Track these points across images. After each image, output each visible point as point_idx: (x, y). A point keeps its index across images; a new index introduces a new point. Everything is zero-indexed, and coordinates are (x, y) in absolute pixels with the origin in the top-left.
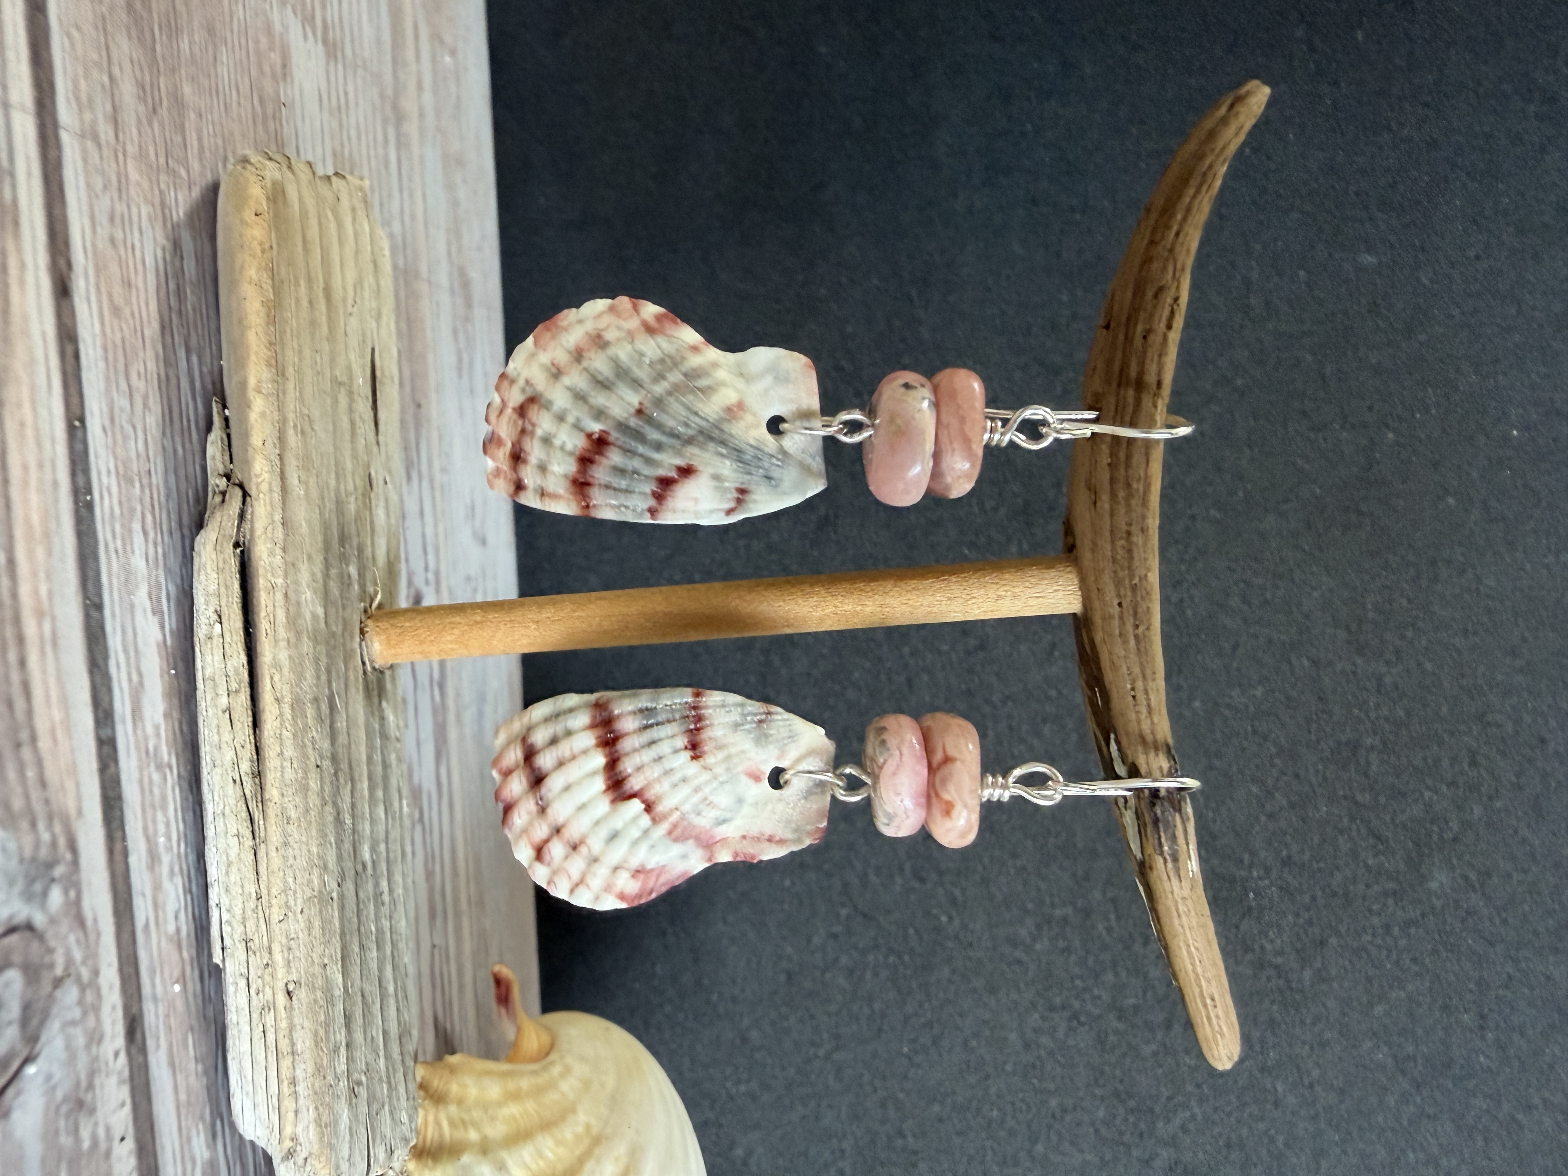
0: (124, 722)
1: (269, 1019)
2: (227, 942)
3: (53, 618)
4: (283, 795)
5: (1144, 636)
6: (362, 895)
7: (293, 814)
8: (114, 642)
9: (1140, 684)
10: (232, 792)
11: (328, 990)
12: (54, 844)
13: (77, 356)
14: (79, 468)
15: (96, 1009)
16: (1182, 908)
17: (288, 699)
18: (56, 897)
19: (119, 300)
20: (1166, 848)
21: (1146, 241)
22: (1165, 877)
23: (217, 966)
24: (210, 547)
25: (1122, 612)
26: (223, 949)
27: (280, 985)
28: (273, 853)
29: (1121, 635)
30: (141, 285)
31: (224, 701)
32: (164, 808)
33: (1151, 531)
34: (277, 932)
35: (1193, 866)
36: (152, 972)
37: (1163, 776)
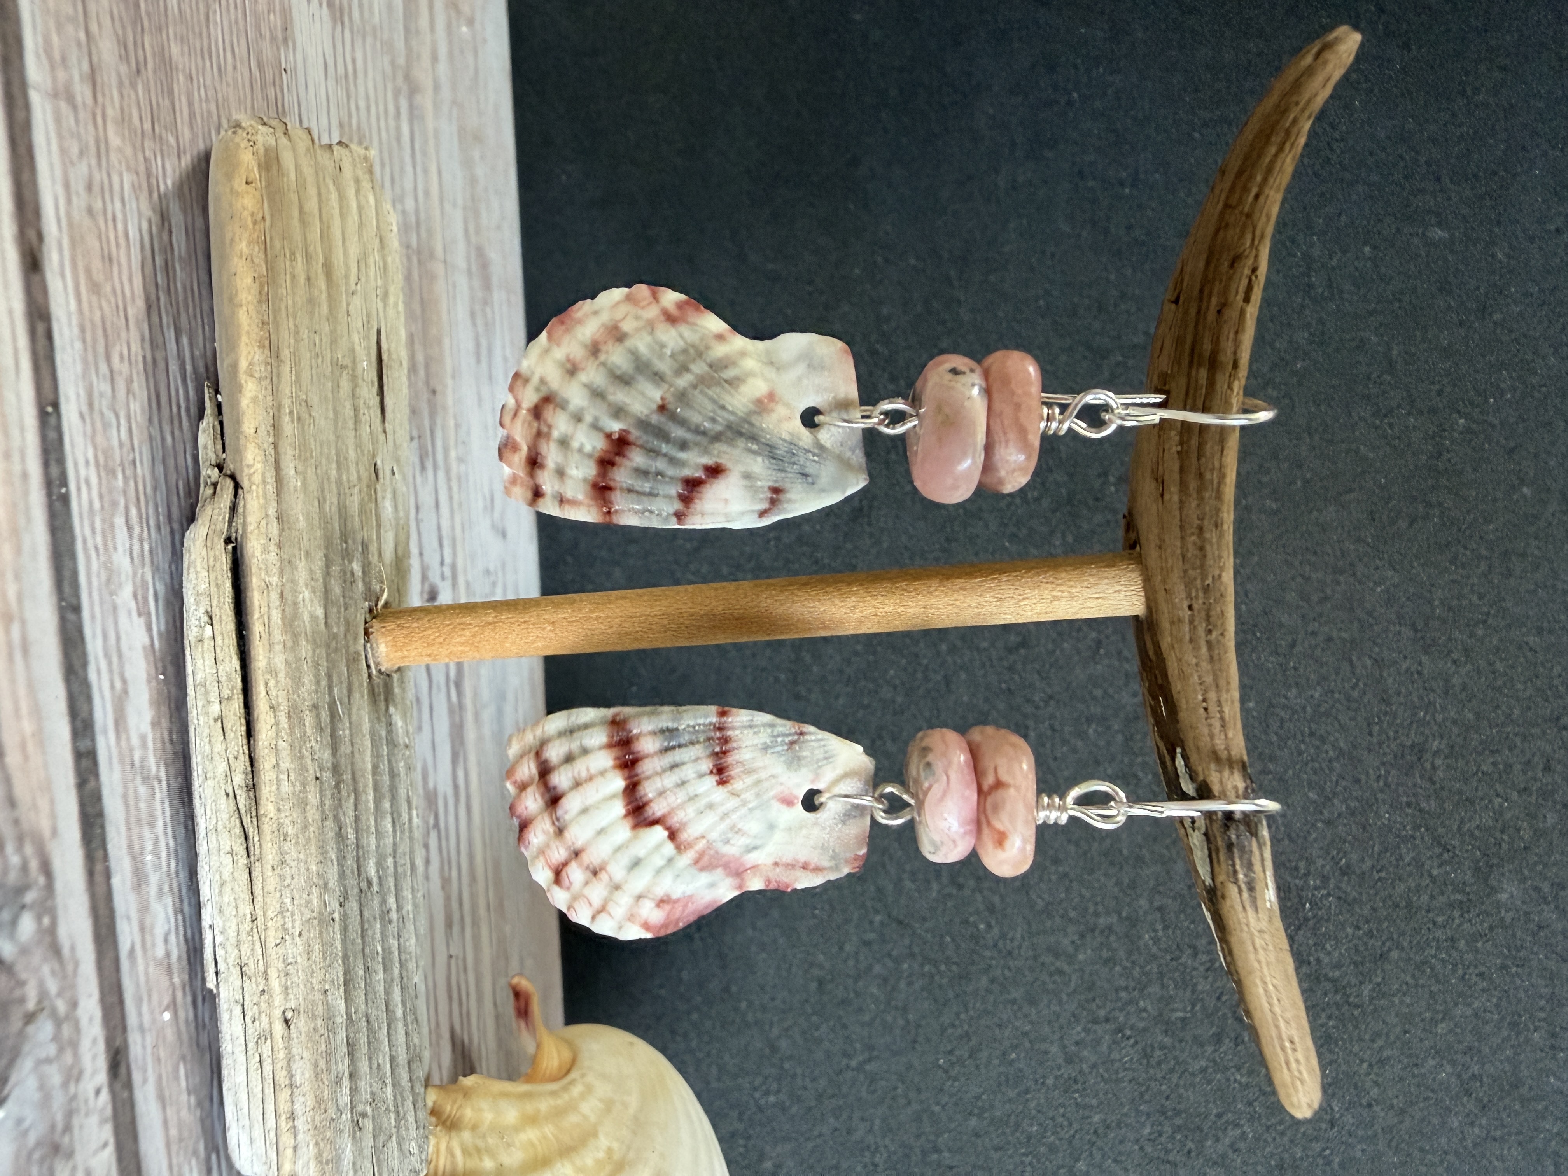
0: (105, 732)
1: (266, 1049)
2: (222, 966)
3: (23, 622)
4: (279, 810)
5: (1218, 642)
6: (366, 914)
7: (290, 830)
8: (94, 645)
9: (1212, 695)
10: (225, 807)
11: (329, 1018)
12: (24, 868)
13: (49, 336)
14: (53, 457)
15: (74, 1044)
16: (1259, 942)
17: (284, 707)
18: (27, 925)
19: (99, 277)
20: (1241, 876)
21: (1221, 205)
22: (1239, 908)
23: (211, 991)
24: (200, 542)
25: (1192, 616)
26: (217, 973)
27: (278, 1013)
28: (269, 873)
29: (1191, 641)
30: (123, 260)
31: (215, 709)
32: (152, 824)
33: (1225, 527)
34: (274, 956)
35: (1270, 895)
36: (139, 1001)
37: (1238, 797)
